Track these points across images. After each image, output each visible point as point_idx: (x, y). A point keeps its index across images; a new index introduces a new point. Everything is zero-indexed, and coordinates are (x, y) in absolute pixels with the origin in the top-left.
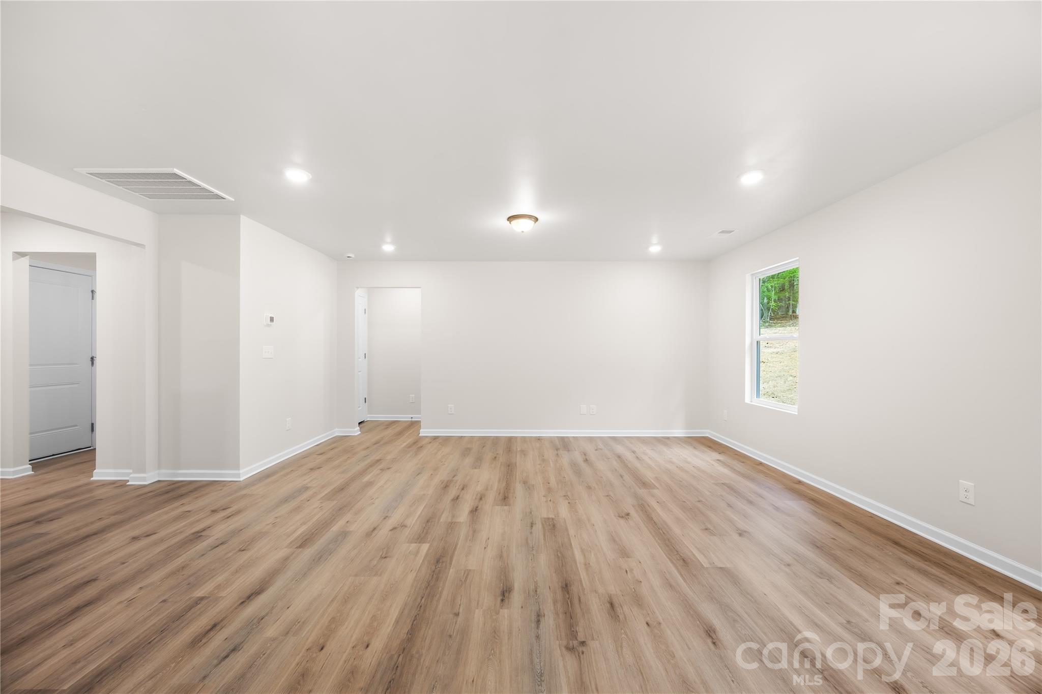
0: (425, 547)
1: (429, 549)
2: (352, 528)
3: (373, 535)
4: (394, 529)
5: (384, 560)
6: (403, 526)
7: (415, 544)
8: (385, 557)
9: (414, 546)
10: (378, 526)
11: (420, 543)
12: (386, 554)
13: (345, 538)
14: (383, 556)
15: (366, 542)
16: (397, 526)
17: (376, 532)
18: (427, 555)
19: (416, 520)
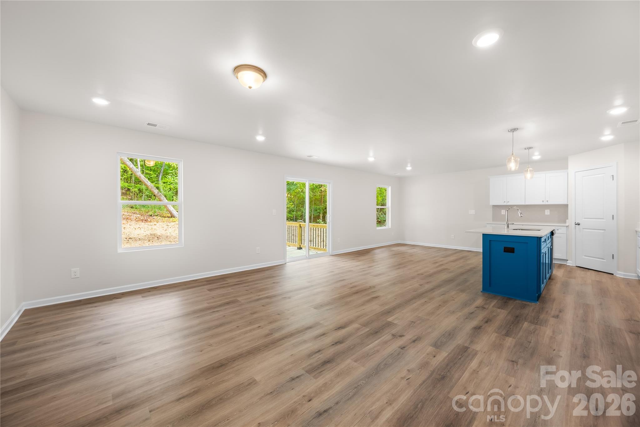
0: (390, 319)
1: (389, 318)
2: (430, 349)
3: (416, 337)
4: (401, 336)
5: (414, 321)
6: (395, 336)
7: (394, 322)
8: (413, 322)
9: (395, 322)
10: (411, 343)
11: (391, 322)
12: (412, 324)
13: (436, 342)
14: (413, 323)
15: (422, 333)
16: (399, 338)
17: (414, 339)
18: (392, 316)
19: (384, 336)
